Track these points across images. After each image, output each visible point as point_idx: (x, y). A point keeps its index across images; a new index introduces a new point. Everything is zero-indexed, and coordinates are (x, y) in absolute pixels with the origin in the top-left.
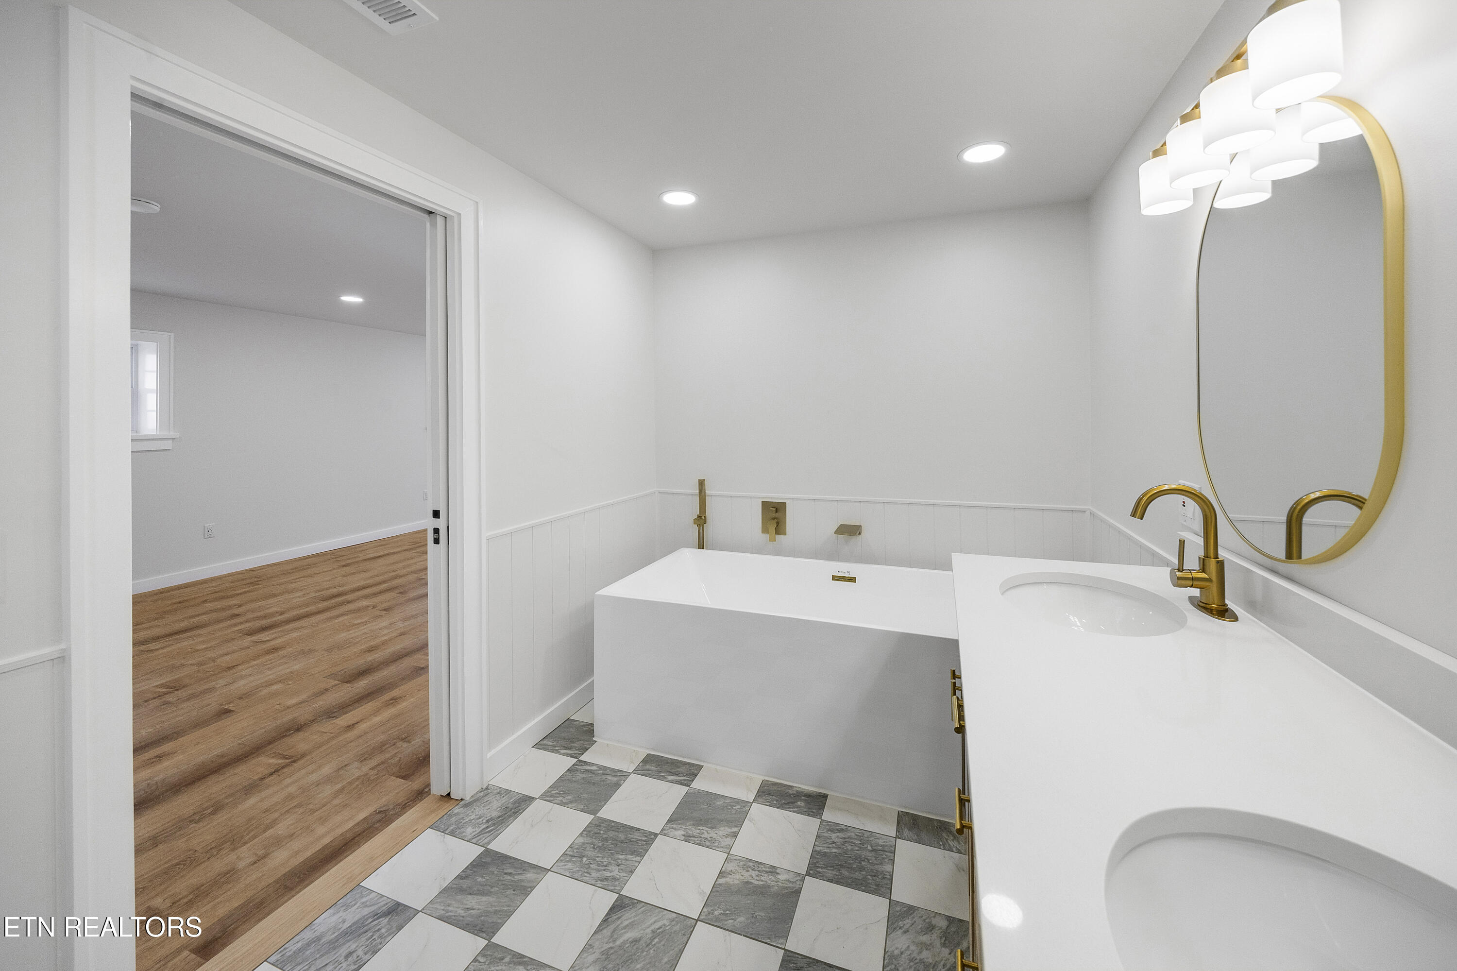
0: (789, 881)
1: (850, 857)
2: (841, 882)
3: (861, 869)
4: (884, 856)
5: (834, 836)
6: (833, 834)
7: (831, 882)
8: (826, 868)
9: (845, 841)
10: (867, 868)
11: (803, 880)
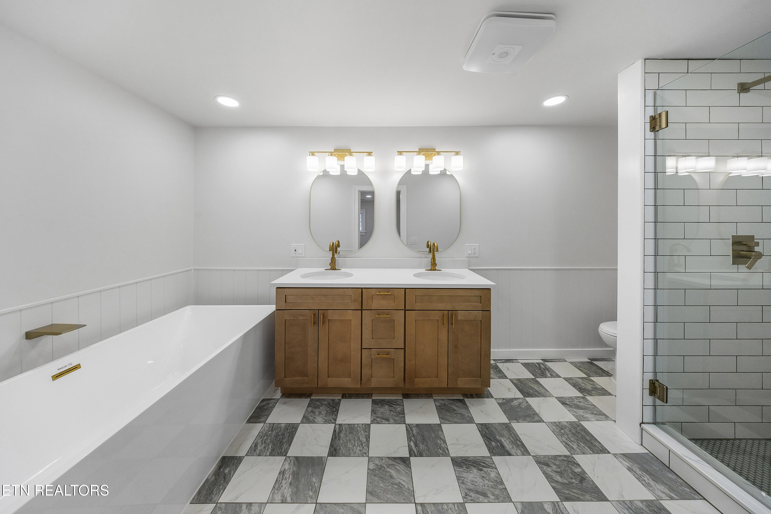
0: (289, 464)
1: (275, 439)
2: (291, 441)
3: (283, 434)
4: (276, 427)
5: (259, 448)
6: (258, 448)
7: (291, 445)
8: (281, 449)
9: (264, 443)
10: (282, 432)
11: (289, 457)
